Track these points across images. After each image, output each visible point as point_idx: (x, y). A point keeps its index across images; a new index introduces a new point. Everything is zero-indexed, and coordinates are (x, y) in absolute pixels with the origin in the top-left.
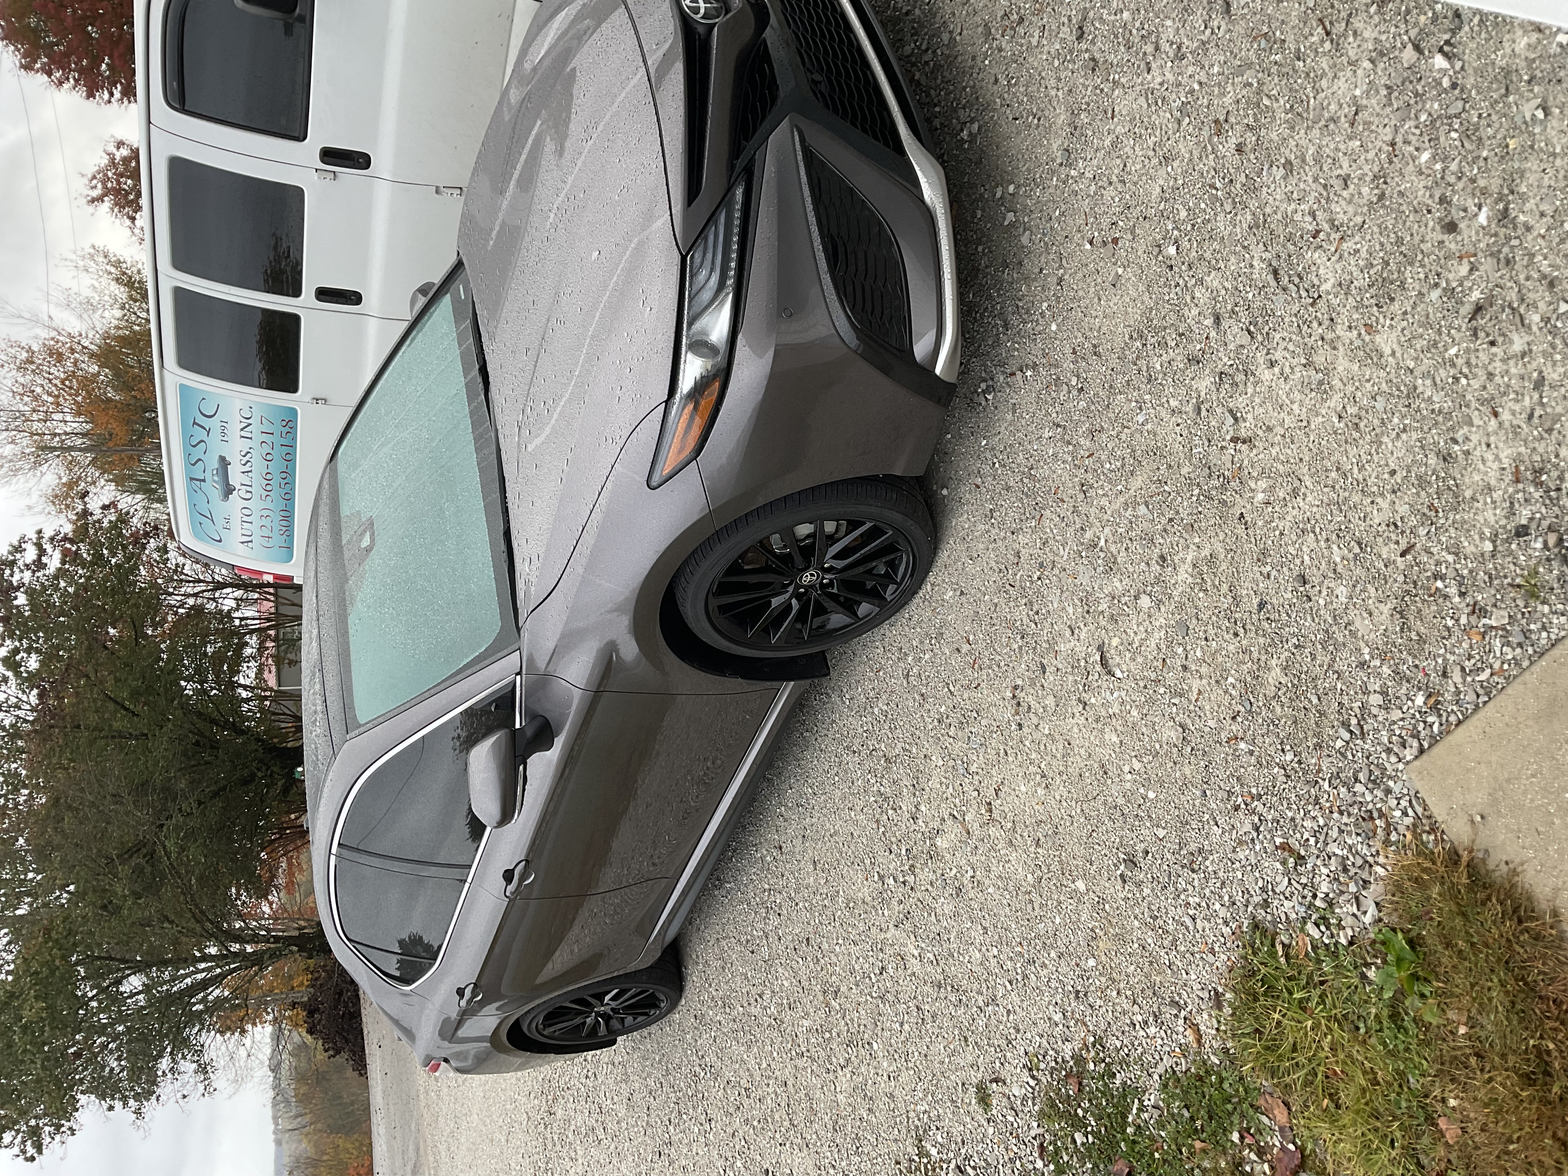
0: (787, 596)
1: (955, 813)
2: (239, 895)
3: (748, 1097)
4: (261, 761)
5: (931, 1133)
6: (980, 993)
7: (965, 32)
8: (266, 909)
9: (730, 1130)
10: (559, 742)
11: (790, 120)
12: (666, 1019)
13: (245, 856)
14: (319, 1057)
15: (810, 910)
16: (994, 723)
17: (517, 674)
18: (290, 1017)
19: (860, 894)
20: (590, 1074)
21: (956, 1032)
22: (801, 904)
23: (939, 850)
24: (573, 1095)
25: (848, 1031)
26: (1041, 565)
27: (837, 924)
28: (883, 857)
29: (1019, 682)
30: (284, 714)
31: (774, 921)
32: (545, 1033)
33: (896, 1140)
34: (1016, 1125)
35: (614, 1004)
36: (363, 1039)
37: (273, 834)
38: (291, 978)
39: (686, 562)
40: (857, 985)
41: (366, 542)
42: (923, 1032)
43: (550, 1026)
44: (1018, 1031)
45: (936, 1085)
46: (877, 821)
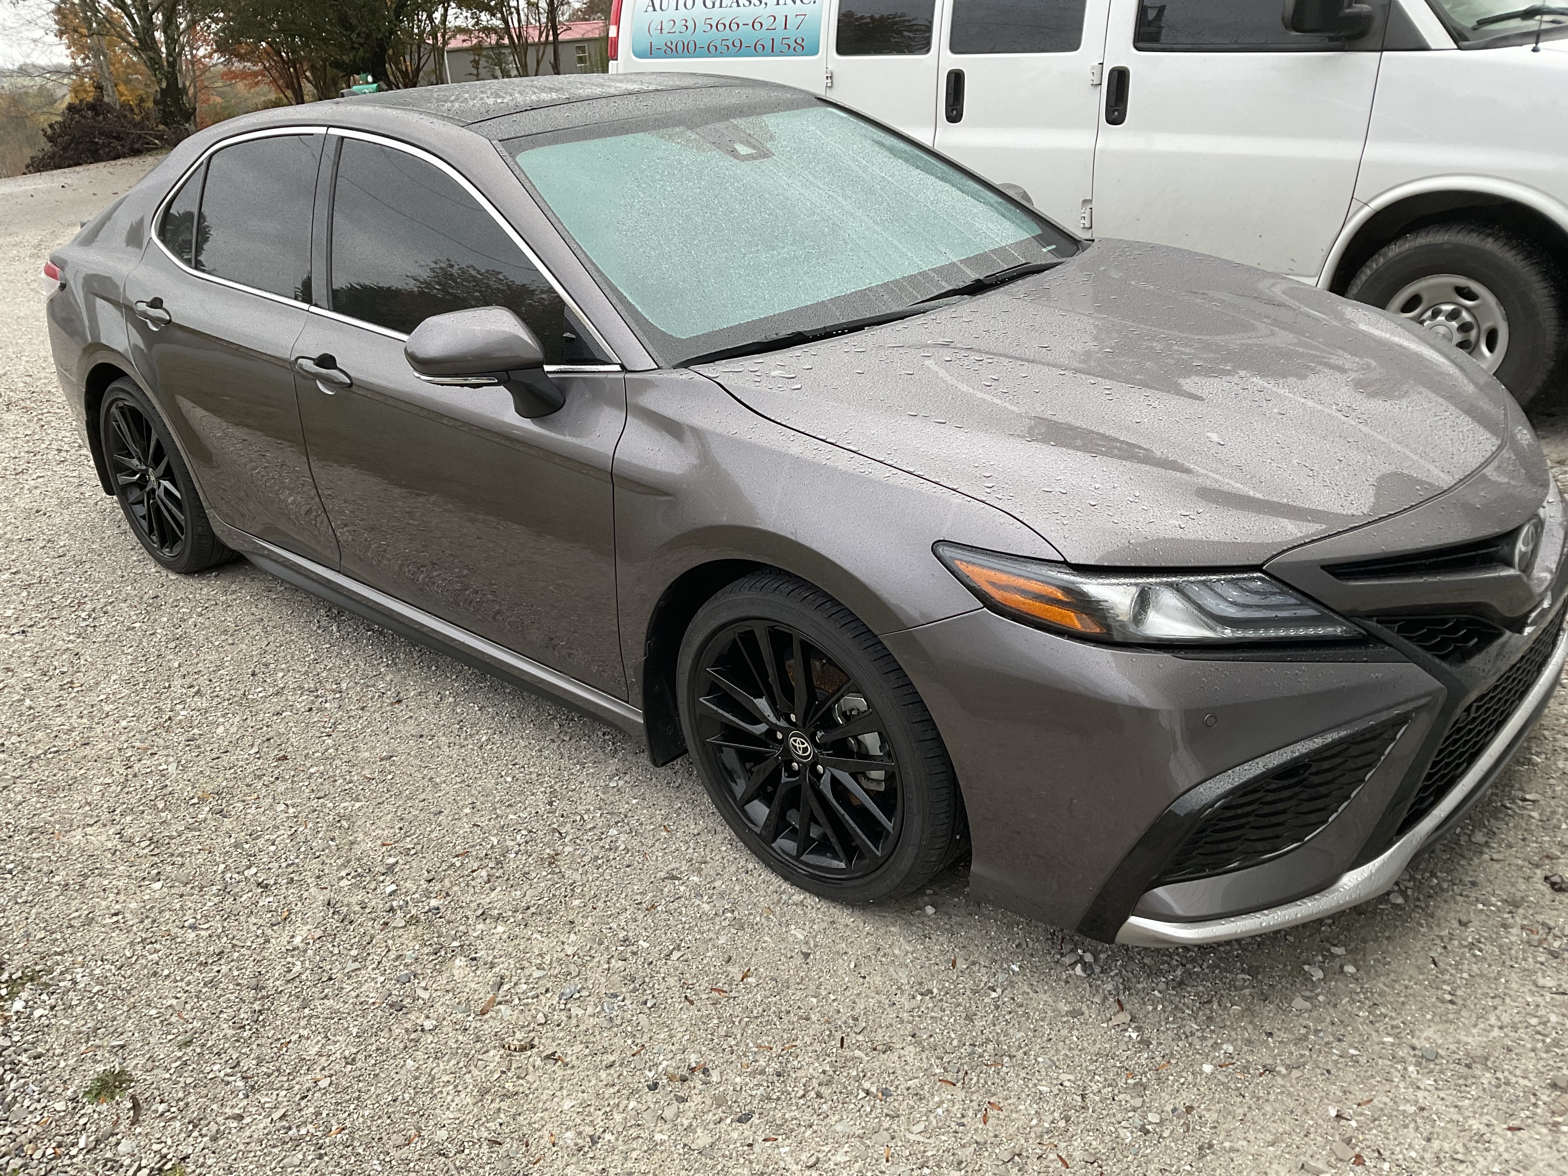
0: (773, 719)
1: (506, 987)
2: (216, 21)
3: (61, 687)
4: (368, 36)
5: (44, 997)
6: (260, 1061)
7: (1497, 866)
8: (201, 52)
9: (14, 663)
10: (527, 425)
11: (1439, 690)
12: (147, 555)
13: (261, 25)
14: (42, 118)
15: (326, 759)
16: (646, 1038)
17: (622, 366)
18: (82, 84)
19: (361, 836)
20: (64, 454)
21: (197, 1024)
22: (329, 741)
23: (449, 964)
24: (34, 433)
25: (171, 837)
26: (886, 1093)
27: (314, 803)
28: (421, 866)
29: (715, 1077)
30: (420, 59)
31: (302, 702)
32: (113, 409)
33: (28, 935)
34: (74, 1151)
35: (160, 492)
36: (69, 166)
37: (287, 53)
38: (127, 82)
39: (816, 590)
40: (236, 846)
41: (743, 150)
42: (188, 966)
43: (123, 414)
44: (214, 1139)
45: (115, 997)
46: (466, 854)
